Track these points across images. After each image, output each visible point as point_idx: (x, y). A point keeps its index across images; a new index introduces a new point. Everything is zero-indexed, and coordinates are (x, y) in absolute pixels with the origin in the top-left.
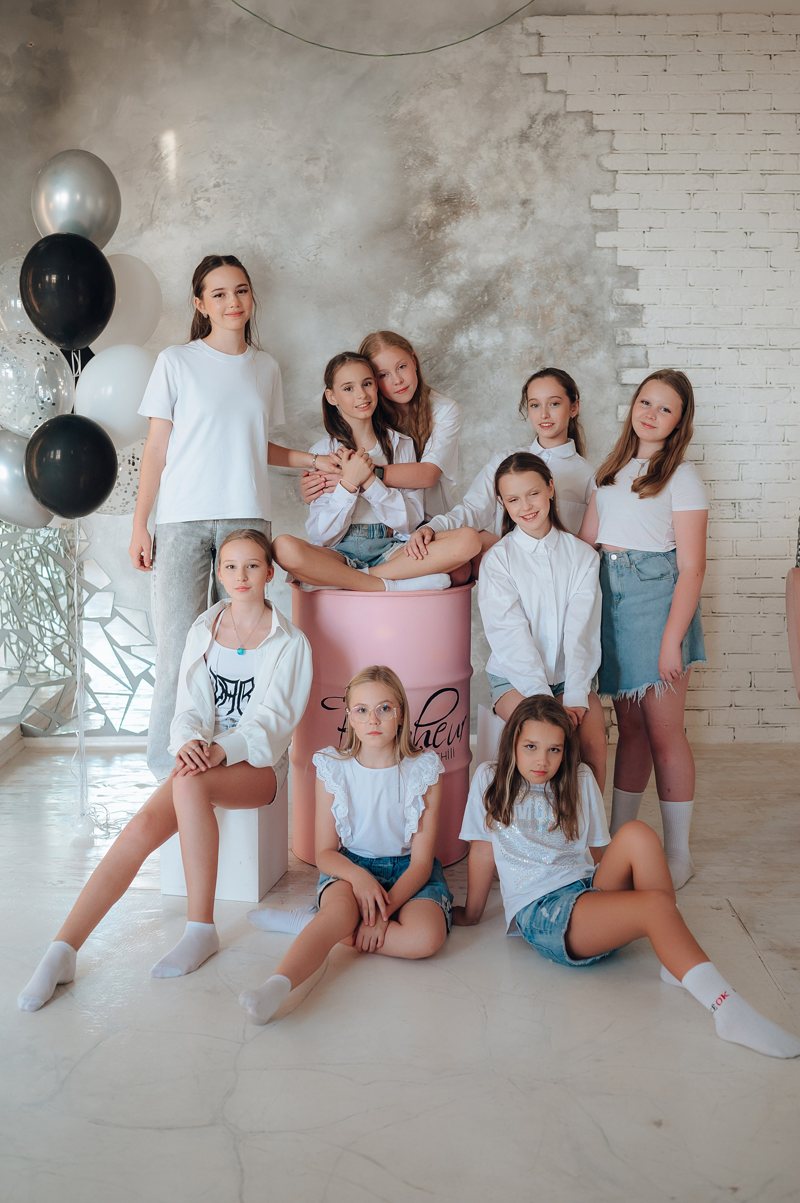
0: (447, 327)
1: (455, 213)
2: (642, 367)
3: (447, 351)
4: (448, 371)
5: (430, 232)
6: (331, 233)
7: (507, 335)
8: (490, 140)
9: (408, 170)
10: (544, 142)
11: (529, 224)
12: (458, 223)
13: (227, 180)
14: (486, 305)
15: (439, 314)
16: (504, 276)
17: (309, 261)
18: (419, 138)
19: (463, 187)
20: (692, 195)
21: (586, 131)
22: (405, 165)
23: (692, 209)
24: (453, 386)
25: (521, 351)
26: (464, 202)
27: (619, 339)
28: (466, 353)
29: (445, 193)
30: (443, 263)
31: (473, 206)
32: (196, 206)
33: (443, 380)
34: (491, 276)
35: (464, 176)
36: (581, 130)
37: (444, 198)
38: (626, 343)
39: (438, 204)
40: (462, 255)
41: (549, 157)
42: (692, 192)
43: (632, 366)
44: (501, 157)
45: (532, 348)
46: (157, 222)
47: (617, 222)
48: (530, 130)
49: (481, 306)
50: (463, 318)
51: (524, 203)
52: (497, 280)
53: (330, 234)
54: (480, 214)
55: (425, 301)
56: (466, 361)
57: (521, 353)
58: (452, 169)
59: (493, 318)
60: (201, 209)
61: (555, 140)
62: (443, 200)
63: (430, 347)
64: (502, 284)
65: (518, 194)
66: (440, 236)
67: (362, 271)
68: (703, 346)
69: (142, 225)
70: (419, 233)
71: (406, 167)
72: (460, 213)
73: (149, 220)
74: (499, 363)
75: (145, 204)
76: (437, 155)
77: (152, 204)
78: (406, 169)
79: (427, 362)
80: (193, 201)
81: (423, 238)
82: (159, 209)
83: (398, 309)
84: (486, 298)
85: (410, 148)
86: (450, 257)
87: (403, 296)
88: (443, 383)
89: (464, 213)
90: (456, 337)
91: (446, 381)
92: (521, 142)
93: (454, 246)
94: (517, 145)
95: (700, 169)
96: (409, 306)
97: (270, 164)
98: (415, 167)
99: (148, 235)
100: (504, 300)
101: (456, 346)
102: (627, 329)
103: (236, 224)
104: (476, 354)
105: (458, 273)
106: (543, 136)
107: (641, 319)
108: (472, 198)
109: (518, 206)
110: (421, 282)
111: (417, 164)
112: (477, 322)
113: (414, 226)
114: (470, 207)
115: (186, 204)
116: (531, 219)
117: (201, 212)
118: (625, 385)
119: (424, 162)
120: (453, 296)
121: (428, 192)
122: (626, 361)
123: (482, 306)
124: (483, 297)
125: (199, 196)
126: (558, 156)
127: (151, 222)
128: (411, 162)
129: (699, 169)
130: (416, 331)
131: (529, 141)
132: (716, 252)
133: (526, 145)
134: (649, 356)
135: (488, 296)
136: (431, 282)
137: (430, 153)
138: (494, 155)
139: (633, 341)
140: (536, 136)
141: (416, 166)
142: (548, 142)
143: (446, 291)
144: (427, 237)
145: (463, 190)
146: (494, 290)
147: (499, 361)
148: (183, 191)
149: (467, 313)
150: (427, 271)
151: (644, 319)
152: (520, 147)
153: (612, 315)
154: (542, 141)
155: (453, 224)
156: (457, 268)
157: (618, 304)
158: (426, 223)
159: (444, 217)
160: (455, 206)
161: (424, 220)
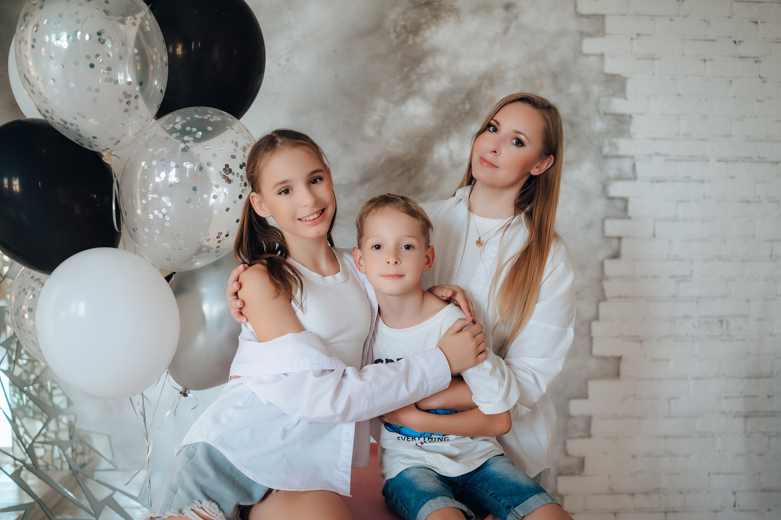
0: (426, 136)
1: (435, 16)
2: (629, 179)
3: (426, 161)
4: (428, 182)
5: (408, 37)
11: (512, 30)
12: (438, 27)
15: (418, 122)
16: (486, 83)
23: (682, 16)
26: (444, 5)
27: (606, 150)
28: (446, 163)
30: (422, 69)
31: (455, 9)
34: (473, 83)
38: (614, 153)
39: (417, 7)
40: (442, 61)
43: (619, 178)
47: (604, 28)
50: (444, 126)
51: (508, 7)
52: (479, 87)
53: (303, 38)
54: (461, 18)
55: (404, 108)
63: (409, 157)
66: (419, 41)
67: (336, 76)
68: (692, 159)
70: (398, 37)
72: (440, 16)
79: (406, 173)
81: (402, 42)
83: (375, 117)
84: (467, 106)
86: (429, 63)
87: (381, 104)
89: (444, 17)
90: (437, 147)
93: (433, 51)
96: (387, 114)
101: (436, 156)
102: (614, 140)
105: (438, 79)
107: (628, 130)
109: (501, 10)
110: (400, 89)
112: (457, 131)
113: (392, 30)
114: (452, 11)
116: (515, 24)
118: (611, 199)
120: (432, 104)
122: (612, 173)
123: (463, 115)
124: (464, 104)
132: (705, 61)
134: (638, 168)
135: (470, 104)
136: (409, 89)
139: (621, 152)
143: (425, 98)
144: (405, 42)
146: (476, 97)
149: (447, 122)
150: (405, 78)
151: (632, 130)
153: (599, 125)
155: (433, 28)
156: (438, 75)
157: (605, 114)
158: (404, 27)
159: (423, 20)
160: (436, 9)
161: (402, 23)
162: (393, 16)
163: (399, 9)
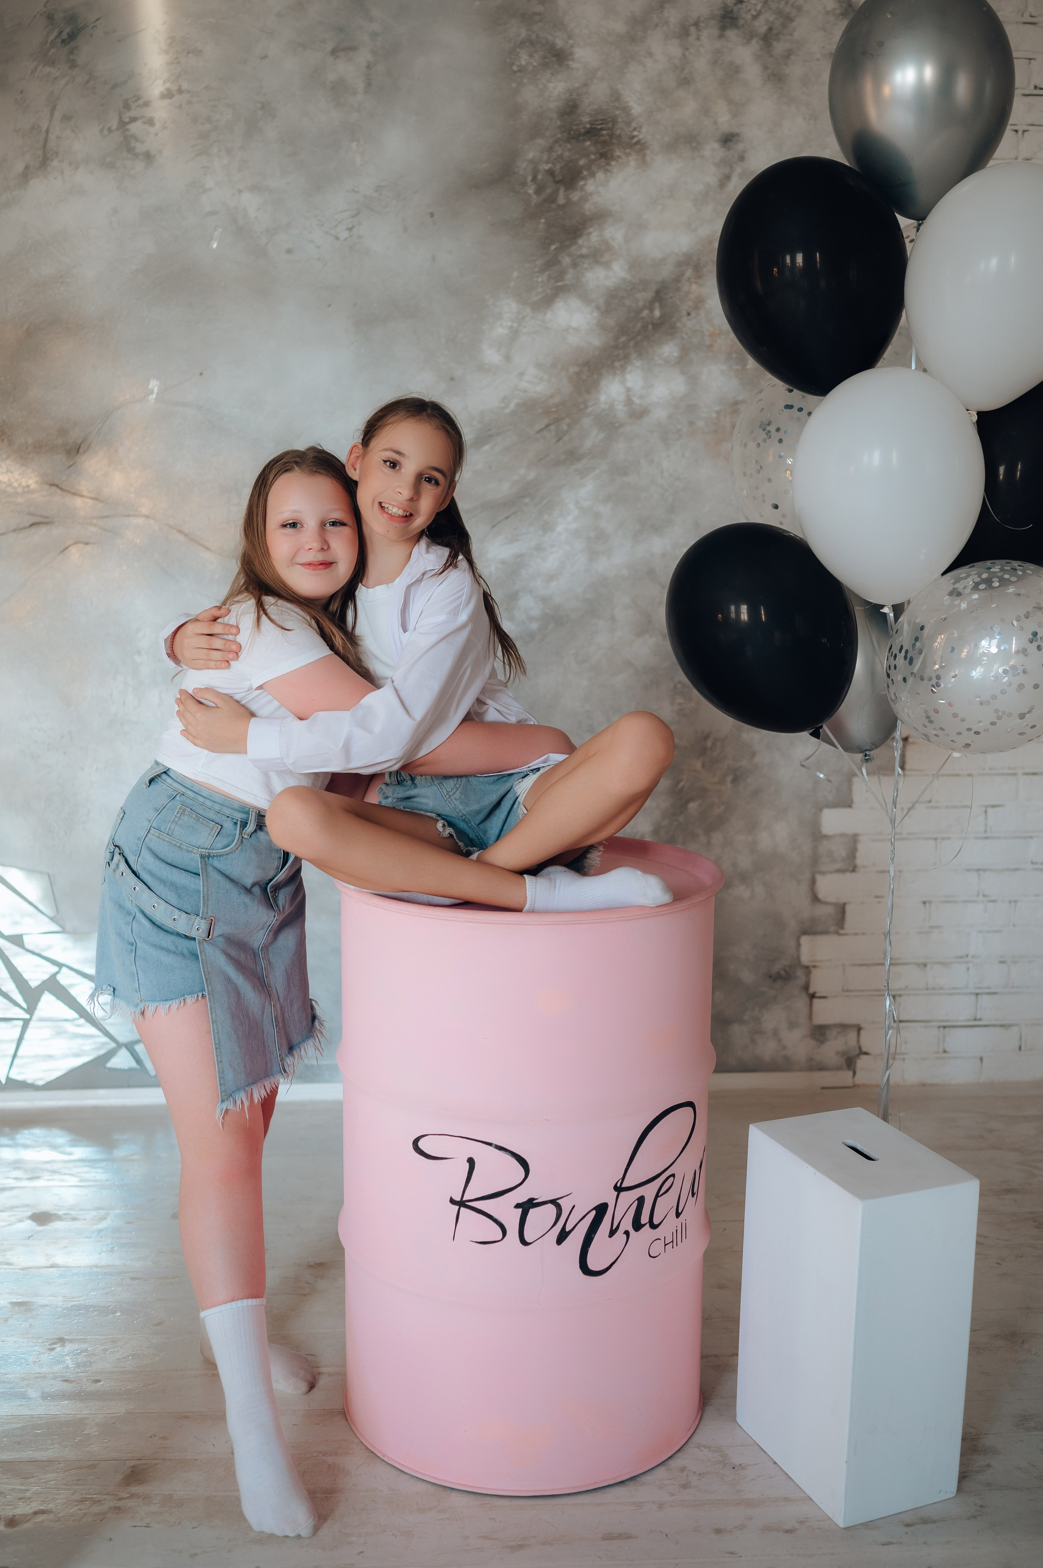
0: (587, 364)
1: (603, 155)
3: (586, 407)
4: (588, 443)
5: (557, 190)
6: (378, 188)
7: (693, 380)
8: (667, 23)
9: (519, 74)
10: (763, 29)
12: (609, 174)
13: (185, 86)
14: (657, 325)
15: (574, 340)
16: (689, 272)
17: (337, 238)
18: (539, 14)
19: (617, 108)
20: (1020, 133)
21: (838, 11)
22: (512, 64)
23: (1020, 159)
24: (597, 471)
25: (717, 408)
26: (619, 136)
28: (621, 410)
29: (586, 119)
30: (581, 247)
31: (637, 143)
32: (128, 133)
33: (579, 460)
34: (666, 272)
35: (619, 87)
36: (829, 8)
37: (584, 128)
39: (573, 138)
40: (614, 234)
41: (771, 56)
42: (1020, 128)
44: (687, 53)
45: (736, 403)
46: (55, 163)
48: (740, 6)
49: (647, 326)
50: (616, 347)
51: (728, 140)
52: (677, 279)
53: (376, 191)
54: (648, 158)
55: (549, 315)
56: (621, 425)
57: (718, 413)
58: (599, 74)
59: (669, 350)
60: (136, 139)
61: (784, 26)
62: (582, 131)
63: (557, 400)
64: (686, 288)
65: (716, 123)
66: (576, 198)
67: (434, 258)
69: (27, 167)
70: (538, 192)
71: (515, 68)
72: (612, 155)
73: (41, 159)
74: (679, 431)
75: (33, 128)
76: (572, 46)
77: (44, 128)
78: (515, 72)
79: (552, 427)
80: (123, 125)
81: (545, 201)
82: (58, 137)
83: (501, 331)
84: (657, 313)
85: (524, 33)
86: (593, 237)
87: (509, 307)
88: (579, 466)
89: (619, 157)
90: (604, 383)
91: (584, 461)
92: (723, 28)
93: (601, 217)
94: (715, 32)
95: (1036, 87)
96: (519, 326)
97: (266, 57)
98: (531, 68)
99: (38, 187)
100: (690, 317)
101: (603, 398)
103: (203, 167)
104: (638, 414)
105: (607, 265)
106: (762, 18)
108: (635, 129)
109: (716, 145)
110: (542, 282)
111: (535, 64)
112: (640, 355)
113: (530, 178)
114: (631, 146)
115: (110, 130)
116: (738, 170)
117: (138, 145)
119: (547, 60)
120: (598, 308)
121: (554, 116)
123: (650, 327)
124: (652, 310)
125: (132, 114)
126: (788, 55)
127: (44, 162)
128: (524, 59)
129: (1032, 87)
130: (532, 371)
131: (737, 27)
133: (731, 34)
135: (661, 307)
136: (559, 281)
137: (559, 43)
138: (674, 49)
140: (749, 17)
141: (534, 67)
142: (770, 29)
143: (586, 299)
144: (552, 199)
145: (617, 112)
146: (672, 297)
147: (679, 426)
148: (103, 105)
150: (552, 262)
152: (721, 36)
154: (761, 26)
155: (600, 175)
156: (607, 257)
158: (551, 173)
159: (582, 162)
160: (604, 143)
161: (547, 167)
162: (531, 155)
163: (541, 142)
